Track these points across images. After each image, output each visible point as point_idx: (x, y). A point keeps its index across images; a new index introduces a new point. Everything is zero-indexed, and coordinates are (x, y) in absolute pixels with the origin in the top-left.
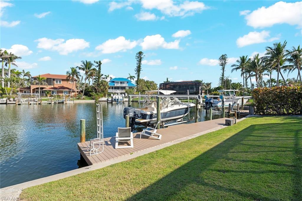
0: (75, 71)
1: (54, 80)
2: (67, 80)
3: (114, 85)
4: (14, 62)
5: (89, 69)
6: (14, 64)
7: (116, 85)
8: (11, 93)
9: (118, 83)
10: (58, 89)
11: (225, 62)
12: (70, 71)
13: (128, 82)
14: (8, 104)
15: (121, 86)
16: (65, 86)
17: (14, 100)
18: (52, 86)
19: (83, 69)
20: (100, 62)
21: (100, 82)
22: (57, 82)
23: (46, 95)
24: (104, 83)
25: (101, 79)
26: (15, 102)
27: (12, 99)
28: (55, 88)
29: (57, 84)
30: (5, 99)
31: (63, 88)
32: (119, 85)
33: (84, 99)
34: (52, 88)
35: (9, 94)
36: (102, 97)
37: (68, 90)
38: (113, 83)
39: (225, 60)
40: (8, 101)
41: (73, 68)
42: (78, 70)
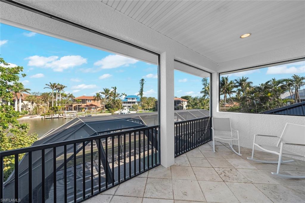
0: (99, 95)
1: (87, 100)
2: (94, 100)
3: (127, 101)
4: (63, 90)
5: (107, 93)
6: (63, 91)
7: (129, 100)
8: (61, 110)
9: (130, 99)
10: (89, 106)
11: (206, 82)
12: (96, 95)
13: (137, 98)
14: (60, 118)
15: (132, 101)
16: (93, 104)
17: (63, 115)
18: (86, 104)
19: (104, 94)
20: (115, 87)
21: (115, 101)
22: (88, 101)
23: (82, 111)
24: (118, 101)
25: (117, 98)
26: (63, 117)
27: (61, 115)
28: (87, 106)
29: (88, 103)
30: (57, 115)
31: (92, 105)
32: (131, 100)
33: (104, 113)
34: (85, 106)
35: (60, 110)
36: (117, 110)
37: (95, 107)
38: (127, 99)
39: (207, 81)
40: (59, 115)
41: (98, 93)
42: (101, 94)
